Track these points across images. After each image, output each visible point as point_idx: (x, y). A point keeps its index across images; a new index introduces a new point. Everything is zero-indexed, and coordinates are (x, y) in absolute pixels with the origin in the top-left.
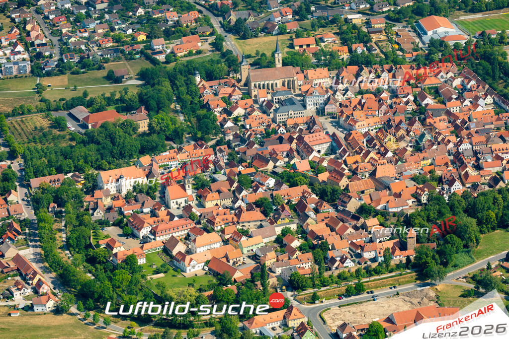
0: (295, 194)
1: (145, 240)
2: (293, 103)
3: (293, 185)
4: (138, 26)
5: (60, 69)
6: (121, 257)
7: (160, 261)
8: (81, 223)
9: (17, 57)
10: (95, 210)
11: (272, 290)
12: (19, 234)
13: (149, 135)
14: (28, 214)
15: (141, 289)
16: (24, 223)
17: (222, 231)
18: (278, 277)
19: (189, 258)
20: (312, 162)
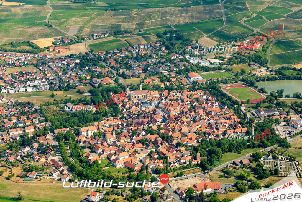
0: (153, 138)
1: (100, 154)
2: (147, 104)
3: (152, 134)
4: (87, 73)
5: (60, 88)
6: (92, 160)
7: (106, 162)
8: (76, 147)
9: (43, 83)
10: (80, 142)
11: (149, 174)
12: (52, 151)
13: (96, 114)
14: (55, 143)
15: (102, 173)
16: (54, 147)
17: (128, 151)
18: (151, 169)
19: (117, 161)
20: (157, 126)
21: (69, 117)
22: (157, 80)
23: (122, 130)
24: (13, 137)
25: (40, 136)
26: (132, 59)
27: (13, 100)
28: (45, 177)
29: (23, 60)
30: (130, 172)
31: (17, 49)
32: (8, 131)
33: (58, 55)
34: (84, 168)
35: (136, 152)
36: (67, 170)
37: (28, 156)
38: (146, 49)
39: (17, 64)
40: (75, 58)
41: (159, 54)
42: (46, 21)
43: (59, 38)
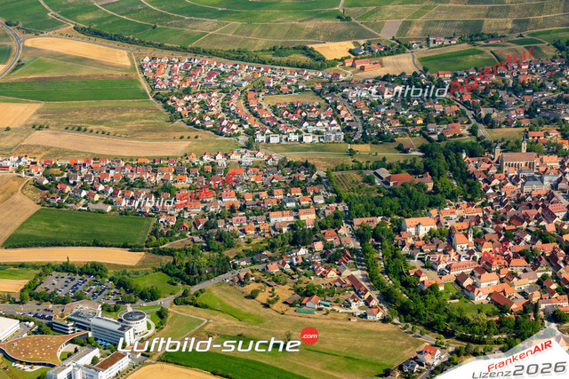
0: (548, 249)
1: (442, 273)
2: (536, 180)
3: (545, 241)
4: (416, 113)
5: (365, 139)
6: (427, 284)
7: (454, 290)
8: (395, 256)
9: (333, 128)
10: (403, 246)
11: (540, 321)
12: (350, 259)
13: (434, 194)
14: (354, 244)
15: (445, 311)
16: (353, 251)
17: (498, 272)
18: (544, 310)
19: (477, 290)
20: (556, 225)
21: (382, 195)
22: (554, 134)
23: (486, 229)
24: (277, 227)
25: (326, 228)
26: (504, 89)
27: (277, 157)
28: (337, 308)
29: (295, 81)
30: (501, 312)
31: (285, 59)
32: (268, 215)
33: (359, 74)
34: (411, 298)
35: (513, 275)
36: (378, 298)
37: (305, 265)
38: (534, 71)
39: (284, 88)
40: (392, 82)
41: (560, 83)
42: (340, 8)
43: (362, 42)
